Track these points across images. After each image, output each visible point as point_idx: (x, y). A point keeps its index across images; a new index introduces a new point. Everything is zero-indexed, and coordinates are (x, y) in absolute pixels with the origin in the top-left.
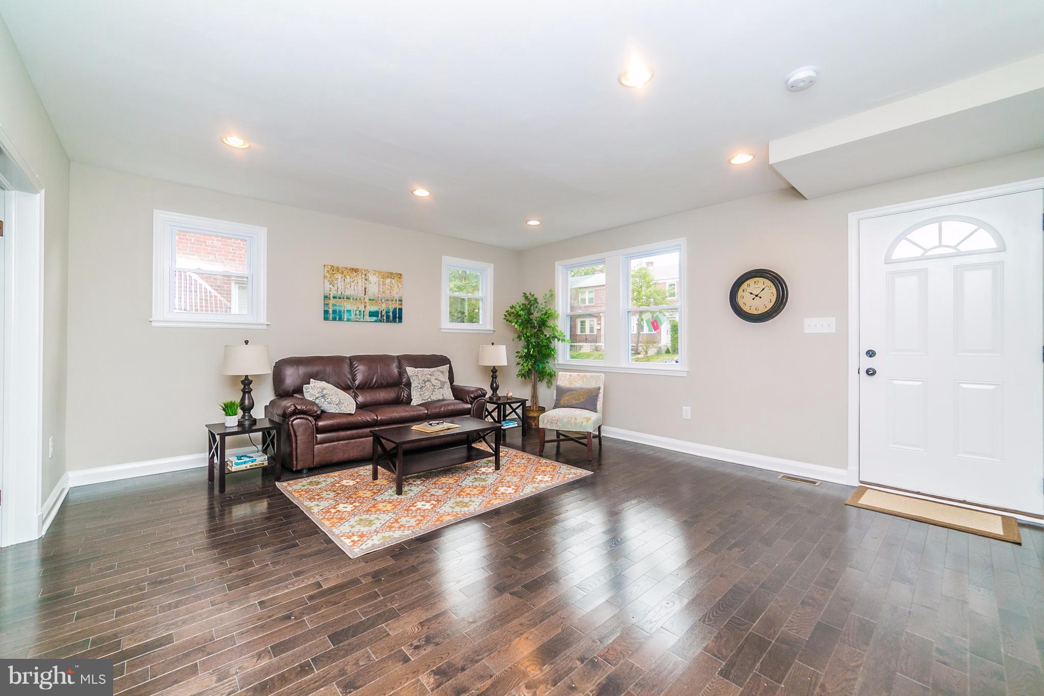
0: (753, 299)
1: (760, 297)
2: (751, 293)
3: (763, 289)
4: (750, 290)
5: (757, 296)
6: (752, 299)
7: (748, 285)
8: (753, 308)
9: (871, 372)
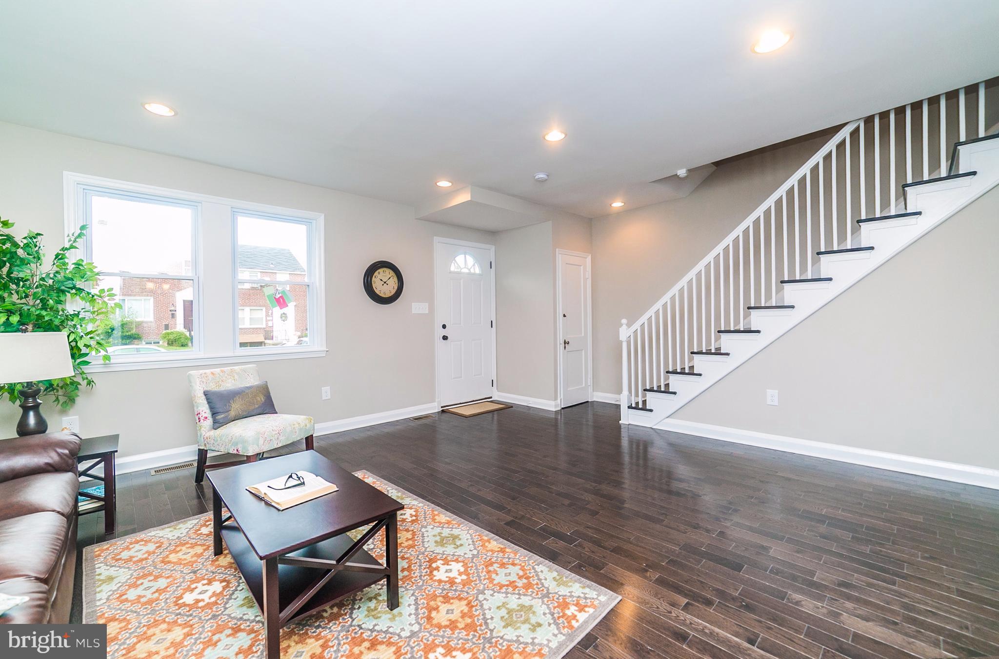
0: (383, 285)
1: (387, 284)
2: (381, 280)
3: (390, 278)
4: (380, 277)
5: (385, 283)
6: (381, 285)
7: (379, 273)
8: (382, 292)
9: (445, 338)
